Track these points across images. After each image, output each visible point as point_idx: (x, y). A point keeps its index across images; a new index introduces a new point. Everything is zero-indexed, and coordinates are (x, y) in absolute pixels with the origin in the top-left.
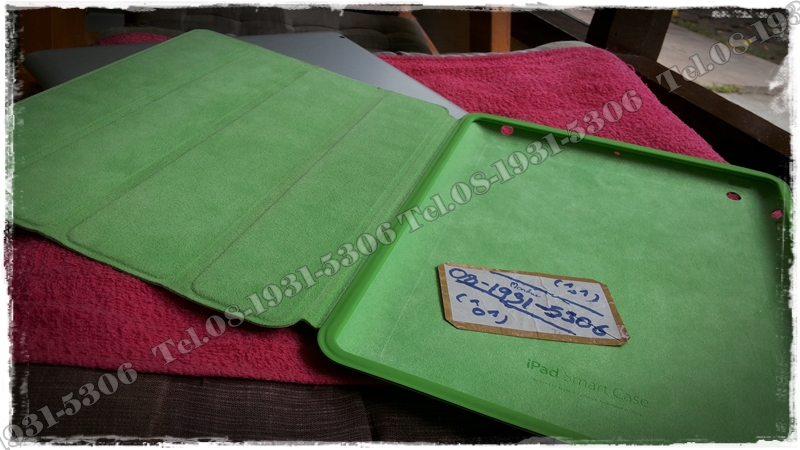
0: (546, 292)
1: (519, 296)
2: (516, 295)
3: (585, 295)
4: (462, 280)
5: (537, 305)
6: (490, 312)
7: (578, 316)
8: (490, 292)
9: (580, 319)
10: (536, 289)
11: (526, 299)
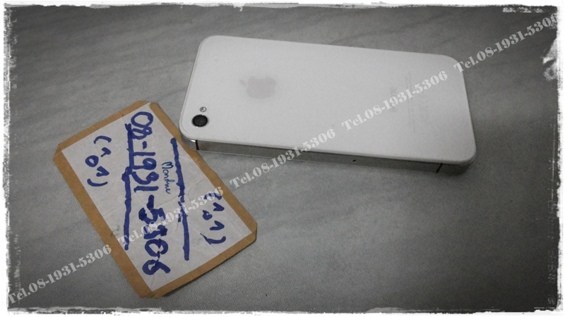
0: (182, 194)
1: (154, 177)
2: (153, 174)
3: (212, 229)
4: (133, 127)
5: (151, 198)
6: (101, 169)
7: (163, 238)
8: (132, 155)
9: (159, 243)
10: (181, 185)
11: (152, 184)
